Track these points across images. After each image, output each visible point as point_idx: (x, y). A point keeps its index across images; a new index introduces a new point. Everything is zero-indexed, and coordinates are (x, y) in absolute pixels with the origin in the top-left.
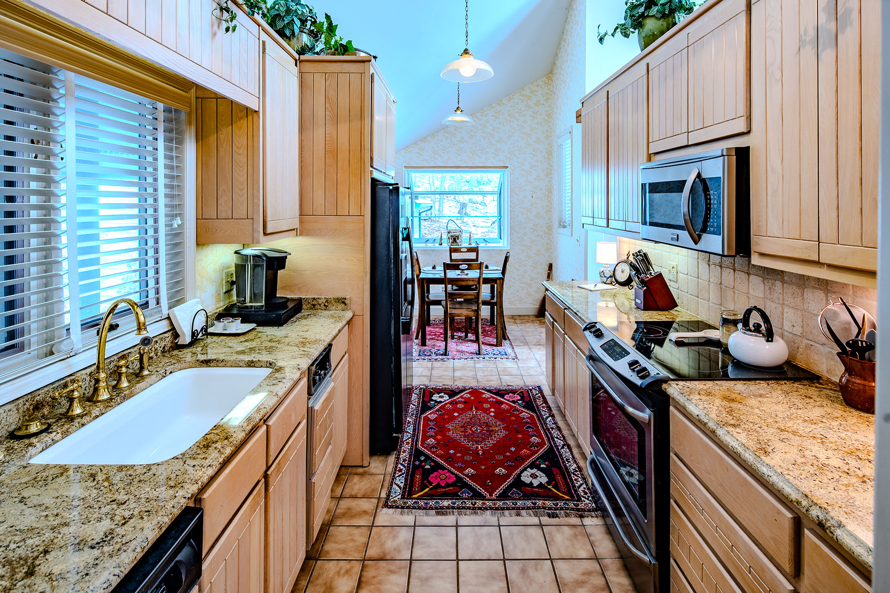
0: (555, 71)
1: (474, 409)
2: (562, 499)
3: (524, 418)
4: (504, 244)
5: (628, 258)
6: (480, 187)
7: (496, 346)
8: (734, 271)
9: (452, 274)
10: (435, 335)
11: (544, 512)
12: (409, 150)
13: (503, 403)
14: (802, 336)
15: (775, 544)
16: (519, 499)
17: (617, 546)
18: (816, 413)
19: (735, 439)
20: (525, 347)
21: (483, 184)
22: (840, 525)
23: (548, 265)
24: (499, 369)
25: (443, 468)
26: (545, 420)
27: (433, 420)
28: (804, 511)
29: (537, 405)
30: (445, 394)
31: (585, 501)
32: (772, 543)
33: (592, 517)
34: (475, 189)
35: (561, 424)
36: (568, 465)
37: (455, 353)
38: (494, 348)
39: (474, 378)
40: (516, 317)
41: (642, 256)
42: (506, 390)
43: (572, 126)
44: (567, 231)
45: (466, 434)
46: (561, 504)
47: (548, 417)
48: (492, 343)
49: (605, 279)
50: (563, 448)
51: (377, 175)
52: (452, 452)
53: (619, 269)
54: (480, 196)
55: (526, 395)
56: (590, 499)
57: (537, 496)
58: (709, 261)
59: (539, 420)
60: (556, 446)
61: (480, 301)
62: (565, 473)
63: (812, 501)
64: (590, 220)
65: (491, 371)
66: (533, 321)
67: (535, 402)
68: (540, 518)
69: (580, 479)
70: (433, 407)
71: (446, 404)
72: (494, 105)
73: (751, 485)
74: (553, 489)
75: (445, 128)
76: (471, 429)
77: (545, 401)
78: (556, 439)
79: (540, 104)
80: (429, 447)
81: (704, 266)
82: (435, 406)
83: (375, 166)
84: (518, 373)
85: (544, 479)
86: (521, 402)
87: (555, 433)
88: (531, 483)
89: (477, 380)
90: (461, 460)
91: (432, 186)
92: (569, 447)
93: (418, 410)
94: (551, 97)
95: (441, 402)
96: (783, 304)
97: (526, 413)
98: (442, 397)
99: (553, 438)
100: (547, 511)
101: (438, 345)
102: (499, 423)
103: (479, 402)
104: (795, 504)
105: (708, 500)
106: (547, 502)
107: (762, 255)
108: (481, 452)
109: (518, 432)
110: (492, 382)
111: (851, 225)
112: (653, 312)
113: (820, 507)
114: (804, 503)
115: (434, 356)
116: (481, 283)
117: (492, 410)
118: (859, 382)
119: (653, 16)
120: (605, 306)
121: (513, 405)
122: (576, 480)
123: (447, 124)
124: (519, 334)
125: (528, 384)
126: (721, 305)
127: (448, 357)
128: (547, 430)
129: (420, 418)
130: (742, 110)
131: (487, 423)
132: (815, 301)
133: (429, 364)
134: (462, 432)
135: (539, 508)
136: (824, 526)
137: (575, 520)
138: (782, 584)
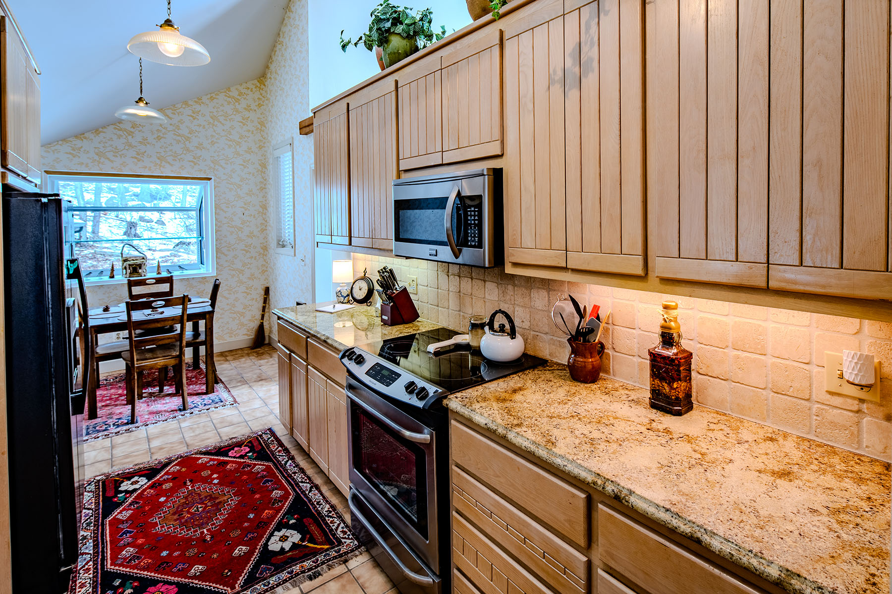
0: (269, 75)
1: (189, 484)
2: (321, 551)
3: (258, 473)
4: (208, 270)
5: (365, 275)
6: (155, 202)
7: (206, 393)
8: (472, 279)
9: (138, 316)
10: (111, 399)
11: (304, 576)
12: (53, 148)
13: (227, 462)
14: (530, 329)
15: (569, 524)
16: (272, 576)
17: (388, 576)
18: (561, 393)
19: (524, 438)
20: (243, 386)
21: (160, 199)
22: (631, 492)
23: (263, 287)
24: (214, 421)
25: (154, 582)
26: (284, 467)
27: (127, 521)
28: (601, 489)
29: (272, 452)
30: (140, 476)
31: (345, 542)
32: (567, 524)
33: (356, 556)
34: (148, 205)
35: (303, 463)
36: (320, 509)
37: (147, 417)
38: (204, 397)
39: (181, 443)
40: (227, 354)
41: (388, 273)
42: (229, 446)
43: (293, 138)
44: (288, 250)
45: (183, 521)
46: (321, 558)
47: (287, 461)
48: (200, 391)
49: (343, 298)
50: (310, 491)
51: (12, 180)
52: (164, 553)
53: (356, 287)
54: (156, 213)
55: (256, 444)
56: (351, 537)
57: (293, 560)
58: (448, 272)
59: (277, 468)
60: (303, 492)
61: (184, 343)
62: (318, 519)
63: (605, 478)
64: (327, 239)
65: (204, 426)
66: (248, 355)
67: (268, 447)
68: (301, 586)
69: (336, 520)
70: (123, 502)
71: (145, 490)
72: (190, 103)
73: (544, 477)
74: (310, 545)
75: (117, 123)
76: (188, 512)
77: (280, 444)
78: (301, 484)
79: (251, 109)
80: (127, 562)
81: (443, 277)
82: (126, 499)
83: (10, 166)
84: (240, 419)
85: (295, 537)
86: (251, 454)
87: (298, 477)
88: (282, 549)
89: (186, 443)
90: (183, 558)
91: (81, 199)
92: (317, 487)
93: (98, 514)
94: (264, 104)
95: (135, 490)
96: (515, 304)
97: (260, 465)
98: (136, 482)
99: (297, 484)
100: (307, 574)
101: (118, 411)
102: (227, 489)
103: (195, 472)
104: (592, 485)
105: (498, 502)
106: (305, 563)
107: (516, 265)
108: (208, 538)
109: (254, 493)
110: (209, 441)
111: (592, 236)
112: (399, 326)
113: (612, 481)
114: (599, 482)
115: (113, 430)
116: (185, 321)
117: (215, 476)
118: (582, 360)
119: (399, 34)
120: (342, 326)
121: (242, 460)
122: (332, 522)
123: (124, 117)
124: (234, 372)
125: (255, 429)
126: (460, 311)
127: (137, 425)
128: (288, 477)
129: (103, 525)
130: (497, 135)
131: (210, 496)
132: (539, 298)
133: (107, 442)
134: (176, 520)
135: (297, 574)
136: (620, 498)
137: (339, 569)
138: (577, 558)
